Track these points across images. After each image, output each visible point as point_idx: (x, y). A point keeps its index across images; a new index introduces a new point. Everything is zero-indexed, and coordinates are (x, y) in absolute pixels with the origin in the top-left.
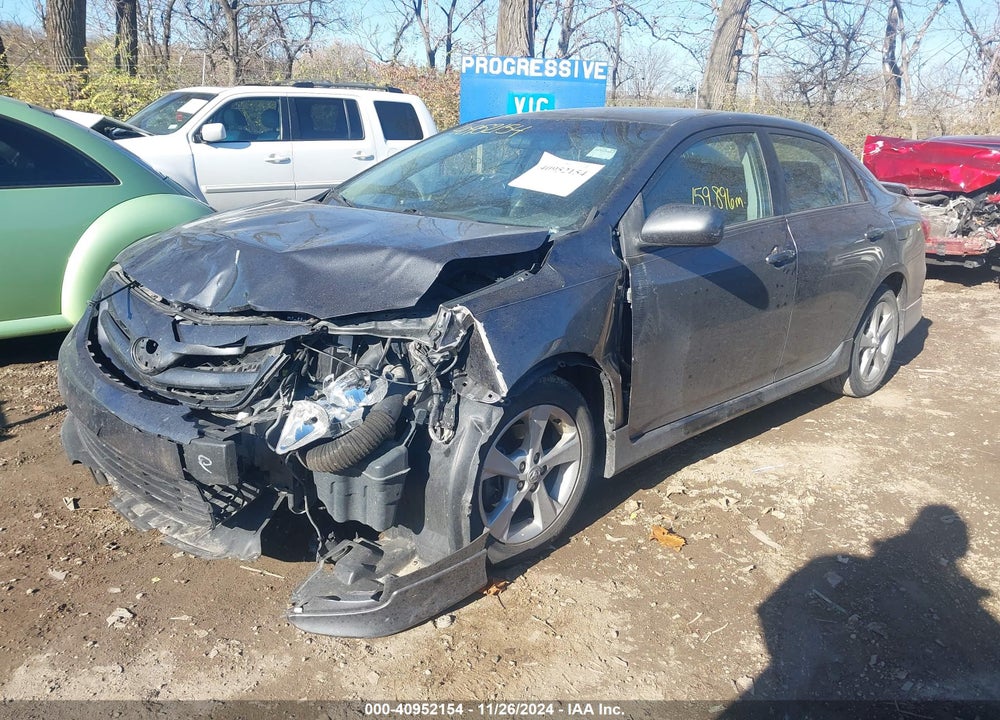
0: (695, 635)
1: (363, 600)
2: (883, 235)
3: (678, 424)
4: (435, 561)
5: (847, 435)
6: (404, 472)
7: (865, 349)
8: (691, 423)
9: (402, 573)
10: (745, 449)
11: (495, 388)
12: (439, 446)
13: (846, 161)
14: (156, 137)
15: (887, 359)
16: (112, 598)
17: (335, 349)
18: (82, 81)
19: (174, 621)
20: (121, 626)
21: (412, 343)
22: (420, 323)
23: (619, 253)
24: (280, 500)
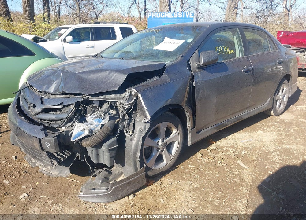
0: (218, 200)
1: (103, 190)
2: (283, 61)
3: (213, 127)
4: (129, 175)
5: (272, 128)
6: (116, 146)
7: (278, 100)
8: (218, 126)
9: (118, 180)
10: (237, 134)
11: (146, 117)
12: (128, 137)
13: (270, 37)
14: (52, 41)
15: (286, 103)
16: (22, 190)
17: (92, 105)
18: (34, 26)
19: (41, 198)
20: (24, 199)
21: (118, 102)
22: (120, 95)
23: (190, 70)
24: (77, 156)
